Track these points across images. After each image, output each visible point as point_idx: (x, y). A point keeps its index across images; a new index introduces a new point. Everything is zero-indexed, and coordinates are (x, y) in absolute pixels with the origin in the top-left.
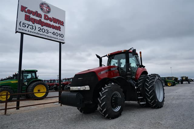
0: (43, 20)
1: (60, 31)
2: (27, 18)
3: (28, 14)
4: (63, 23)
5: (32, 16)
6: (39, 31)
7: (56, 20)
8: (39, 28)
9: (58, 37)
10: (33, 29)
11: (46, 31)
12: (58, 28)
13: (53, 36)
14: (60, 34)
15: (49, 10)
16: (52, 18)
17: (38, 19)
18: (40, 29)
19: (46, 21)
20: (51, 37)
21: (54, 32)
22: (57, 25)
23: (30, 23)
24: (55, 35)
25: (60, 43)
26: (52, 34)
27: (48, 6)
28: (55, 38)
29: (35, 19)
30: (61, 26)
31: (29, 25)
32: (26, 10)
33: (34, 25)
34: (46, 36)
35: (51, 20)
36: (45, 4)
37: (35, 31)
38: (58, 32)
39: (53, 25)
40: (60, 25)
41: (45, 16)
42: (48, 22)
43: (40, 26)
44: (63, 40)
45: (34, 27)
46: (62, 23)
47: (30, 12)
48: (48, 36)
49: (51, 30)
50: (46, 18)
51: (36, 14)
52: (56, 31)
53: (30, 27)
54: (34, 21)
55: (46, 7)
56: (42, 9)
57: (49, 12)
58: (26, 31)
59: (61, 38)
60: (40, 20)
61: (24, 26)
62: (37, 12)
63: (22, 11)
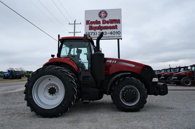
0: (102, 25)
1: (117, 29)
2: (91, 28)
3: (91, 25)
4: (120, 21)
5: (93, 25)
7: (112, 21)
8: (99, 33)
9: (116, 35)
10: (95, 34)
12: (116, 27)
13: (110, 35)
14: (117, 32)
15: (106, 14)
16: (109, 20)
17: (98, 25)
19: (104, 25)
20: (109, 37)
21: (111, 32)
22: (114, 25)
23: (93, 31)
24: (112, 34)
25: (118, 39)
27: (105, 12)
28: (112, 37)
29: (96, 27)
30: (118, 25)
31: (92, 33)
32: (89, 22)
33: (95, 32)
35: (108, 22)
36: (103, 11)
38: (115, 30)
39: (110, 26)
40: (116, 24)
41: (103, 21)
42: (106, 25)
43: (99, 31)
44: (120, 36)
45: (95, 33)
46: (118, 21)
47: (92, 23)
48: (106, 37)
50: (104, 22)
51: (97, 22)
52: (112, 30)
53: (93, 34)
54: (95, 28)
55: (103, 14)
56: (100, 17)
57: (106, 16)
59: (118, 35)
60: (100, 26)
62: (97, 20)
63: (87, 24)
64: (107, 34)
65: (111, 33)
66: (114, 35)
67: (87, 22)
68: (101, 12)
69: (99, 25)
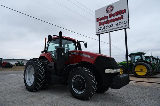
1: (123, 19)
2: (100, 24)
3: (100, 21)
4: (125, 10)
5: (102, 21)
6: (107, 28)
7: (117, 13)
11: (111, 26)
13: (117, 26)
14: (123, 22)
15: (112, 8)
16: (115, 13)
17: (105, 20)
18: (107, 26)
19: (110, 19)
20: (115, 28)
21: (118, 23)
22: (120, 16)
23: (102, 26)
24: (119, 25)
25: (125, 29)
26: (116, 25)
27: (111, 6)
28: (119, 28)
29: (104, 22)
32: (99, 19)
33: (103, 26)
34: (111, 29)
35: (114, 15)
37: (104, 30)
38: (121, 21)
39: (116, 18)
40: (122, 14)
41: (110, 15)
42: (113, 18)
43: (107, 25)
45: (104, 28)
48: (113, 29)
49: (115, 23)
51: (105, 17)
52: (118, 22)
53: (102, 28)
54: (103, 24)
55: (110, 8)
56: (107, 12)
57: (112, 10)
58: (100, 32)
59: (124, 25)
61: (99, 30)
62: (105, 16)
63: (97, 21)
64: (114, 26)
65: (117, 25)
66: (120, 26)
67: (98, 20)
68: (108, 8)
69: (107, 19)
